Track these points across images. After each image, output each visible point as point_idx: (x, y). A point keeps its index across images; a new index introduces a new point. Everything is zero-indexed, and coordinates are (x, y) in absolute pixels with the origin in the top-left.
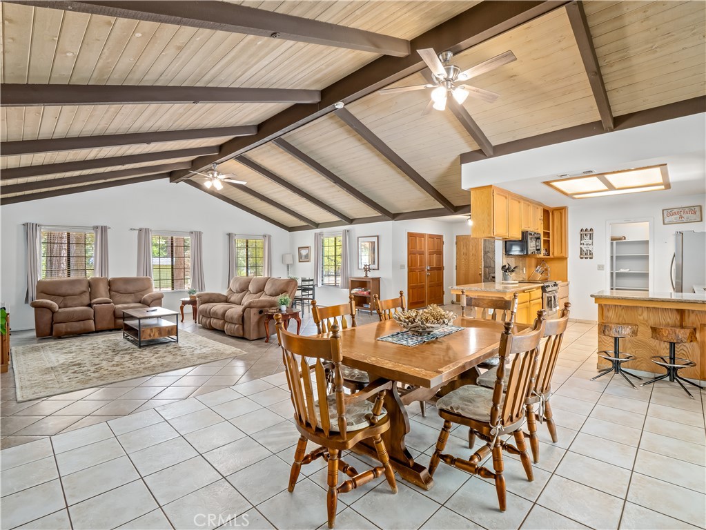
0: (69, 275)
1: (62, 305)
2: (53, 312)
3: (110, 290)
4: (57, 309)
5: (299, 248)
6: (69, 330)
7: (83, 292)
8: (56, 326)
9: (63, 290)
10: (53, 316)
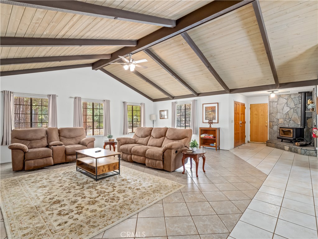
0: (31, 126)
1: (29, 146)
2: (25, 153)
3: (59, 136)
4: (27, 150)
5: (160, 111)
6: (36, 165)
7: (43, 138)
8: (27, 163)
9: (30, 136)
10: (24, 156)
